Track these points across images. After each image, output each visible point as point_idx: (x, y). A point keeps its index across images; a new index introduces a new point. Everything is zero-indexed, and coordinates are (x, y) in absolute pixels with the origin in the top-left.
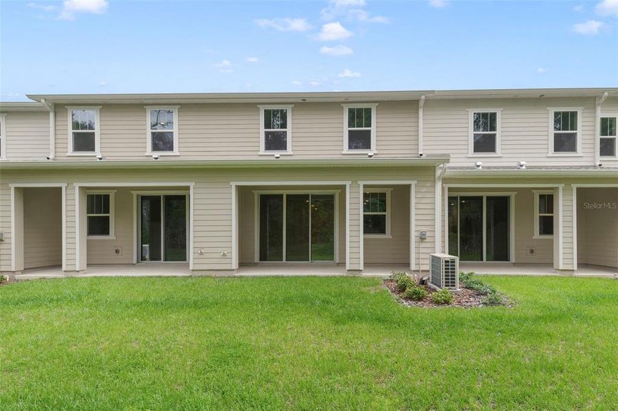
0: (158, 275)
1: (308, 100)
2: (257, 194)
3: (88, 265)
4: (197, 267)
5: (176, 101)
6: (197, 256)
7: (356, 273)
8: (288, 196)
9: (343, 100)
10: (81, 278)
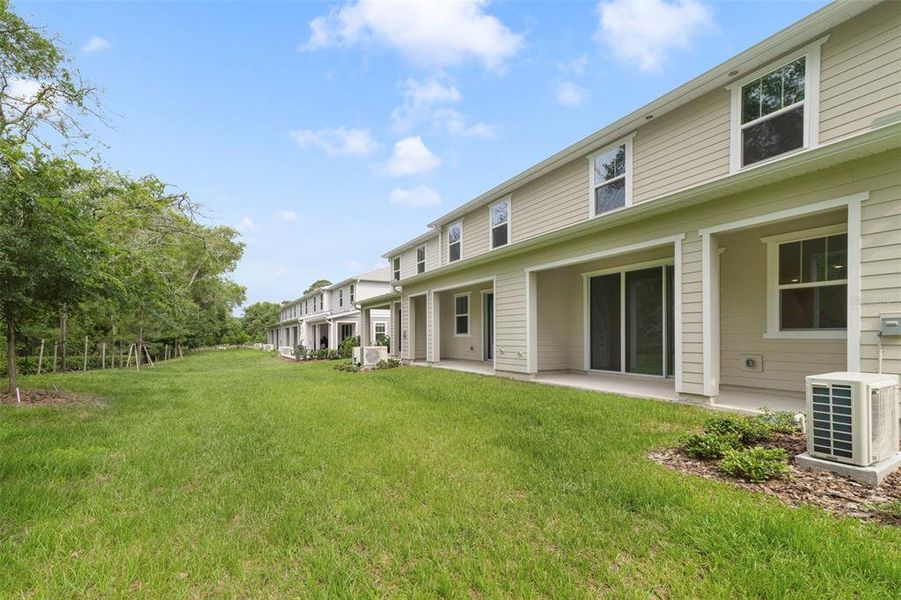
0: (472, 371)
1: (656, 115)
2: (586, 277)
3: (441, 359)
4: (501, 367)
5: (504, 192)
6: (499, 355)
7: (697, 400)
8: (628, 274)
9: (727, 78)
10: (435, 369)
